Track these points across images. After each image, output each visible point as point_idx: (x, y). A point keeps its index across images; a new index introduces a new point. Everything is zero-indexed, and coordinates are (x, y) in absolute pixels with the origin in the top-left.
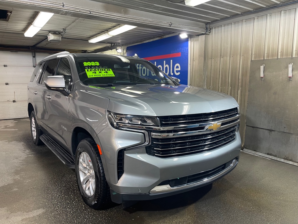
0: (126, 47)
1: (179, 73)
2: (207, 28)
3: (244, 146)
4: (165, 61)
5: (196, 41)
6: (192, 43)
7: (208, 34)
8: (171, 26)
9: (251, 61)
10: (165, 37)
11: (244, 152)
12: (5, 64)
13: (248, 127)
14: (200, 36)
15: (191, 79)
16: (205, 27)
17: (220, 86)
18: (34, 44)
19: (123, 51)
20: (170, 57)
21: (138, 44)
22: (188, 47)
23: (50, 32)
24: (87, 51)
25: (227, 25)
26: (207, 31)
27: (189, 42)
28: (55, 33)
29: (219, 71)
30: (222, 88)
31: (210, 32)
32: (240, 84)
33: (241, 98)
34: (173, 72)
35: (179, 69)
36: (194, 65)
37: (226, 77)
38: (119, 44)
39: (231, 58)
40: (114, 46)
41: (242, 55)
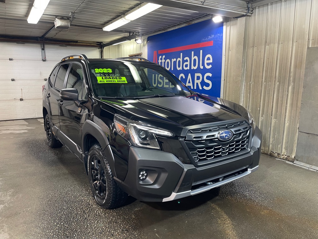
0: (146, 37)
1: (210, 66)
2: (248, 8)
3: (294, 157)
4: (193, 52)
5: (233, 25)
6: (228, 28)
7: (250, 16)
8: (204, 4)
9: (308, 48)
10: (193, 22)
11: (295, 164)
12: (11, 58)
13: (301, 134)
14: (238, 19)
15: (226, 73)
16: (246, 7)
17: (263, 82)
18: (43, 35)
19: (143, 42)
20: (200, 47)
21: (161, 32)
22: (223, 33)
23: (56, 16)
24: (102, 42)
25: (275, 4)
26: (248, 11)
27: (224, 27)
28: (62, 18)
29: (264, 63)
30: (266, 84)
31: (252, 13)
32: (291, 79)
33: (293, 97)
34: (203, 65)
35: (211, 61)
36: (230, 55)
37: (272, 69)
38: (139, 33)
39: (280, 45)
40: (133, 35)
41: (295, 41)
